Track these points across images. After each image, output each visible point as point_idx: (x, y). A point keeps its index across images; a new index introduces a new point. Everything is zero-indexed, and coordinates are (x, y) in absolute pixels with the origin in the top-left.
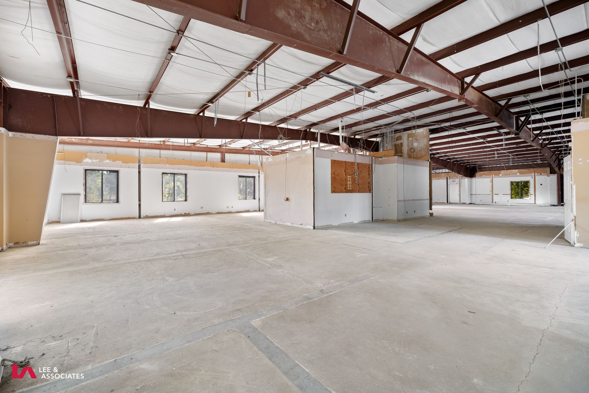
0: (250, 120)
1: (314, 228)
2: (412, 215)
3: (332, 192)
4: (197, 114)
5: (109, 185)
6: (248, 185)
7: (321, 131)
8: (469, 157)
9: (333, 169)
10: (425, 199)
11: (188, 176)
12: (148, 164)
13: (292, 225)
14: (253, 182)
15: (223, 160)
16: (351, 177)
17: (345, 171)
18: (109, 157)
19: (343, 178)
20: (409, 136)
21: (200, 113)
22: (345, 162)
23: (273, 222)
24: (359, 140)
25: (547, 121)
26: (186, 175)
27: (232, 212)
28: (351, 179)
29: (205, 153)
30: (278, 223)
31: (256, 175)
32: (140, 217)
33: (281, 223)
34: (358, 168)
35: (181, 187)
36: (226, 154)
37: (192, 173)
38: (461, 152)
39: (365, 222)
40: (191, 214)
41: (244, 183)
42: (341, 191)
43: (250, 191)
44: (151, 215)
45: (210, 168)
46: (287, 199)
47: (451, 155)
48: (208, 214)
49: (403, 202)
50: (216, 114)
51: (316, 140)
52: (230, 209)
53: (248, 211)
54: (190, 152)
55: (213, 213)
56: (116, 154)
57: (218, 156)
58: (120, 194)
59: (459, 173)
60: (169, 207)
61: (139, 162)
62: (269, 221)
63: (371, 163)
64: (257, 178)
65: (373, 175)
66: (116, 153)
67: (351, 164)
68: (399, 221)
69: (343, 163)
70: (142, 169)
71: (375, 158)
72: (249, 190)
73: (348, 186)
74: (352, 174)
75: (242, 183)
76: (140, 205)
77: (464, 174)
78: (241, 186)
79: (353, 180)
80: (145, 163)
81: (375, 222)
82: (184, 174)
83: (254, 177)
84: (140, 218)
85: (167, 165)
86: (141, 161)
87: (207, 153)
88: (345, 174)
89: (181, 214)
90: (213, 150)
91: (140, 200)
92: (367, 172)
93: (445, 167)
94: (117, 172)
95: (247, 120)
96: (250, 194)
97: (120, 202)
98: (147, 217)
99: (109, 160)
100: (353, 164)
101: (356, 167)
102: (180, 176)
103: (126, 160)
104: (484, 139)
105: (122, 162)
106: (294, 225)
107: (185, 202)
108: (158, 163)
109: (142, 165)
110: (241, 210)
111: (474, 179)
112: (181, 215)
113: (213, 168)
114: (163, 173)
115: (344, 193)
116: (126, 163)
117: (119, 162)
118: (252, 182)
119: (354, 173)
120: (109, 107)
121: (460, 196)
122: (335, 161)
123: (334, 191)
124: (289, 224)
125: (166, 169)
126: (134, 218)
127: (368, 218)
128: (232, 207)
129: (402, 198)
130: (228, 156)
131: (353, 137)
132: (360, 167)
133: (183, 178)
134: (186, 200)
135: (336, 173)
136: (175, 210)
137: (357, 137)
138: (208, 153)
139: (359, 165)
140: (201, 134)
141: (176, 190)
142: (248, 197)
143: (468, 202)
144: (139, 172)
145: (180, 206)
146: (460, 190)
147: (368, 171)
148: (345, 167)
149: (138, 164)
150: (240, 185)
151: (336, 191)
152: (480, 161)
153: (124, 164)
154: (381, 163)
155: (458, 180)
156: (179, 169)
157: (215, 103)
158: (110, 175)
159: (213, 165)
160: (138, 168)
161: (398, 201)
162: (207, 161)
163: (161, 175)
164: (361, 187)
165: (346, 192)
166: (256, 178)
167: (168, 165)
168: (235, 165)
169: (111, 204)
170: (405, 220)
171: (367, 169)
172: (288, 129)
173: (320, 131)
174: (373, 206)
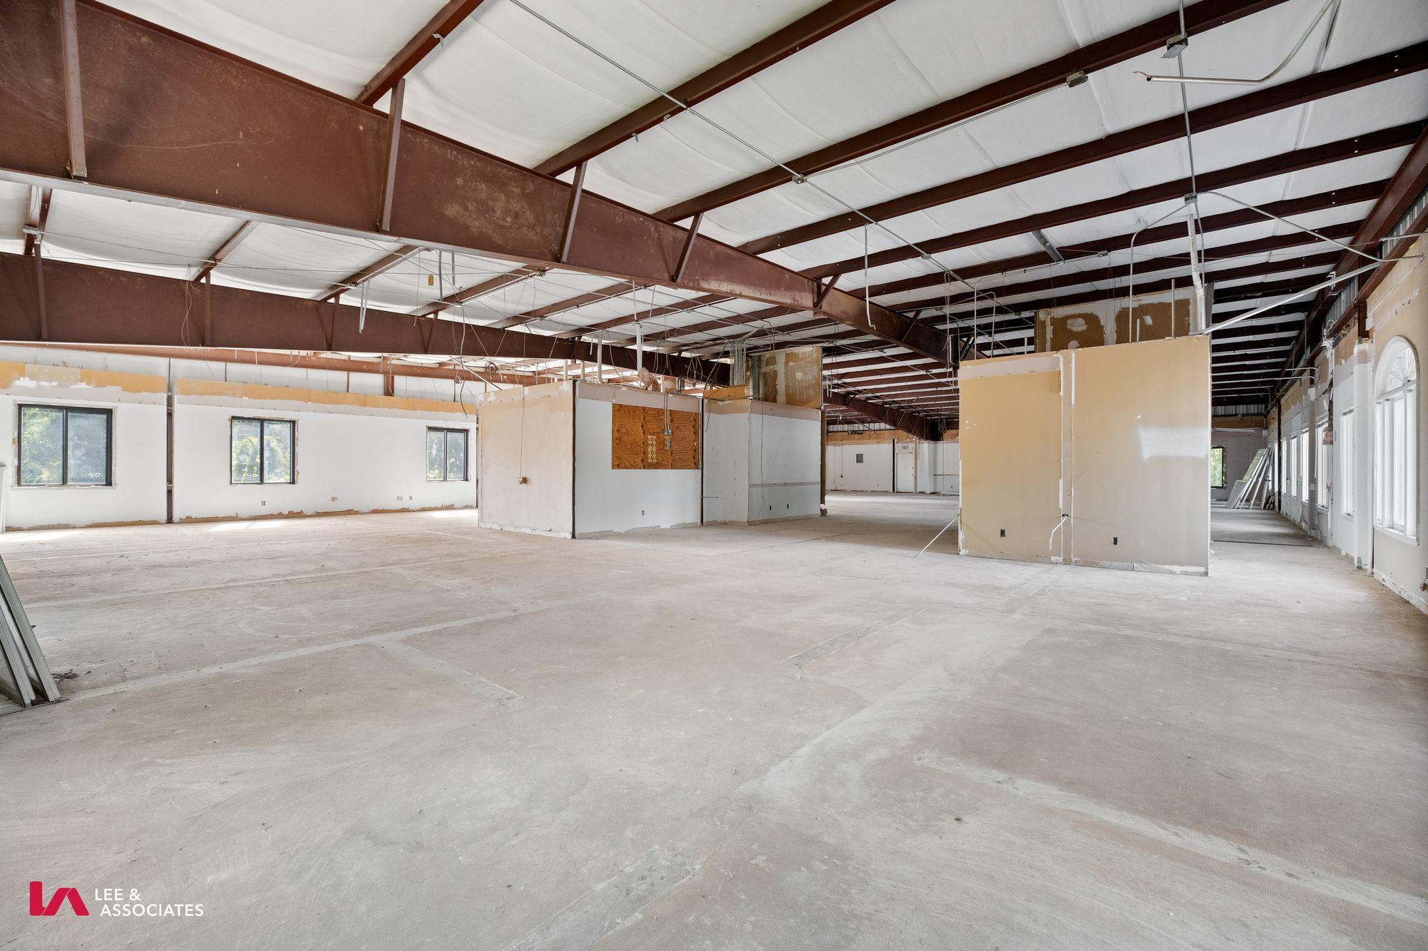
0: (442, 316)
1: (574, 536)
2: (779, 513)
3: (613, 468)
4: (322, 300)
5: (86, 443)
6: (450, 449)
7: (605, 342)
8: (918, 400)
9: (616, 422)
10: (812, 483)
11: (299, 426)
12: (192, 396)
13: (533, 533)
14: (462, 442)
15: (389, 391)
16: (654, 437)
17: (642, 427)
18: (87, 375)
19: (638, 440)
20: (789, 357)
21: (330, 297)
22: (644, 408)
23: (496, 527)
24: (687, 359)
25: (1008, 347)
26: (293, 423)
27: (411, 508)
28: (654, 443)
29: (345, 374)
30: (506, 529)
31: (471, 426)
32: (170, 520)
33: (512, 530)
34: (672, 421)
35: (279, 451)
36: (396, 377)
37: (309, 419)
38: (900, 392)
39: (685, 526)
40: (306, 512)
41: (440, 443)
42: (633, 466)
43: (456, 462)
44: (200, 515)
45: (354, 407)
46: (525, 480)
47: (888, 396)
48: (350, 514)
49: (761, 488)
50: (364, 301)
51: (593, 359)
52: (406, 504)
53: (450, 508)
54: (306, 369)
55: (364, 511)
56: (106, 368)
57: (377, 380)
58: (115, 466)
59: (910, 431)
60: (249, 497)
61: (170, 389)
62: (488, 526)
63: (701, 412)
64: (472, 434)
65: (704, 433)
66: (106, 366)
67: (656, 412)
68: (750, 523)
69: (639, 410)
70: (177, 407)
71: (709, 401)
72: (453, 460)
73: (650, 455)
74: (658, 433)
75: (436, 444)
76: (170, 492)
77: (921, 433)
78: (434, 452)
79: (661, 444)
80: (187, 392)
81: (706, 526)
82: (288, 421)
83: (466, 431)
84: (171, 523)
85: (244, 398)
86: (175, 389)
87: (348, 374)
88: (644, 432)
89: (281, 514)
90: (365, 367)
91: (170, 480)
92: (692, 430)
93: (881, 419)
94: (109, 413)
95: (437, 316)
96: (455, 469)
97: (115, 484)
98: (189, 521)
99: (88, 384)
100: (659, 412)
101: (667, 419)
102: (278, 426)
103: (135, 385)
104: (927, 371)
105: (124, 390)
106: (538, 533)
107: (292, 486)
108: (219, 394)
109: (176, 399)
110: (433, 506)
111: (940, 445)
112: (280, 516)
113: (363, 408)
114: (234, 418)
115: (640, 468)
116: (134, 392)
117: (115, 390)
118: (460, 441)
119: (663, 431)
120: (111, 279)
121: (916, 477)
122: (620, 405)
123: (618, 464)
124: (528, 531)
125: (242, 407)
126: (154, 523)
127: (693, 517)
128: (411, 498)
129: (757, 480)
130: (400, 382)
131: (676, 354)
132: (675, 419)
133: (286, 429)
134: (293, 482)
135: (623, 430)
136: (264, 503)
137: (684, 354)
138: (350, 373)
139: (673, 415)
140: (332, 342)
141: (267, 458)
142: (450, 476)
143: (928, 491)
144: (170, 415)
145: (276, 493)
146: (916, 465)
147: (694, 427)
148: (644, 419)
149: (165, 396)
150: (431, 447)
151: (623, 465)
152: (946, 410)
153: (127, 394)
154: (721, 411)
155: (914, 444)
156: (275, 409)
157: (361, 285)
158: (88, 420)
159: (364, 401)
160: (166, 403)
161: (751, 486)
162: (348, 391)
163: (229, 423)
164: (676, 457)
165: (644, 468)
166: (470, 434)
167: (247, 398)
168: (418, 404)
169: (90, 489)
170: (765, 522)
171: (691, 422)
172: (531, 335)
173: (603, 341)
174: (704, 495)
